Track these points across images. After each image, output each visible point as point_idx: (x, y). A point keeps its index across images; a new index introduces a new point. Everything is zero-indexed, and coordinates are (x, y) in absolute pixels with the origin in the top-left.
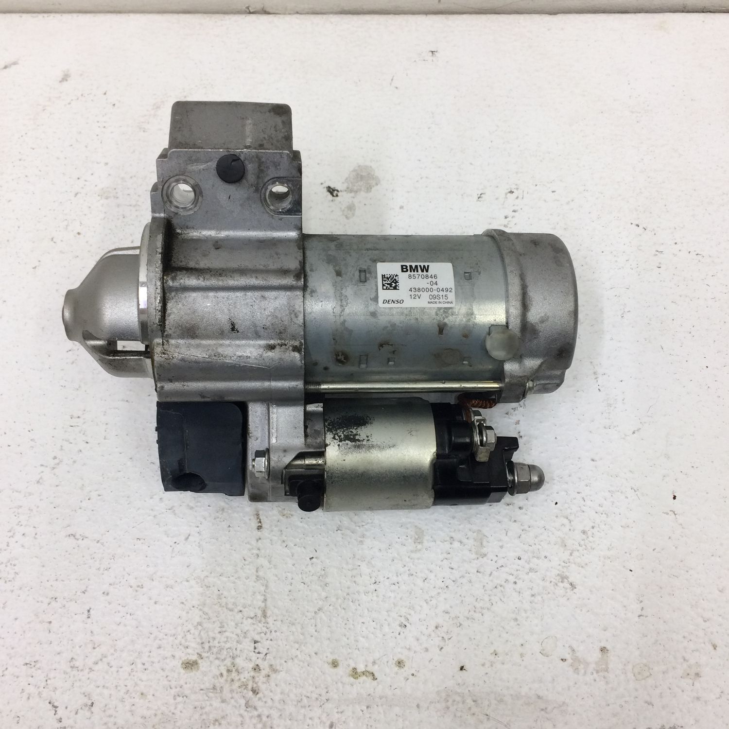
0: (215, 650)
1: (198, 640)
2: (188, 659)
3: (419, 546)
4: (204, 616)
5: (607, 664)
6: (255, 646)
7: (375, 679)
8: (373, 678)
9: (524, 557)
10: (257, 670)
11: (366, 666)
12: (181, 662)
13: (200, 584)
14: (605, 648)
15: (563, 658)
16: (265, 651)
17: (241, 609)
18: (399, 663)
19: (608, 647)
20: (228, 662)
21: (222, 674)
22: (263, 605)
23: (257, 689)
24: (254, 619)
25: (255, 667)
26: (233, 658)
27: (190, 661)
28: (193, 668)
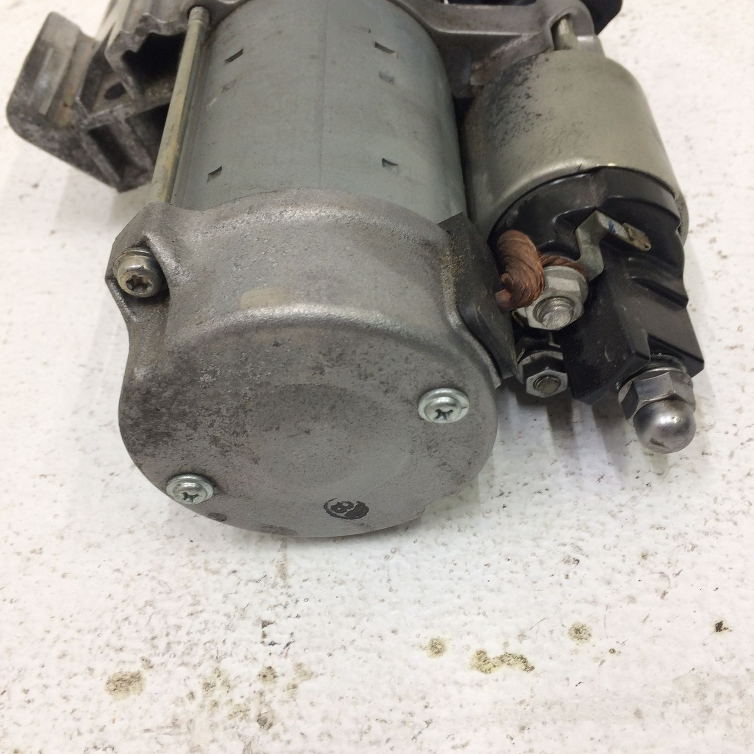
0: (179, 649)
1: (146, 634)
2: (120, 673)
4: (160, 589)
6: (263, 632)
7: (529, 668)
8: (524, 667)
10: (269, 676)
11: (506, 644)
12: (105, 679)
16: (286, 639)
17: (236, 567)
18: (578, 631)
20: (207, 669)
21: (192, 693)
23: (269, 716)
24: (262, 582)
25: (265, 671)
26: (218, 659)
27: (126, 675)
28: (130, 688)
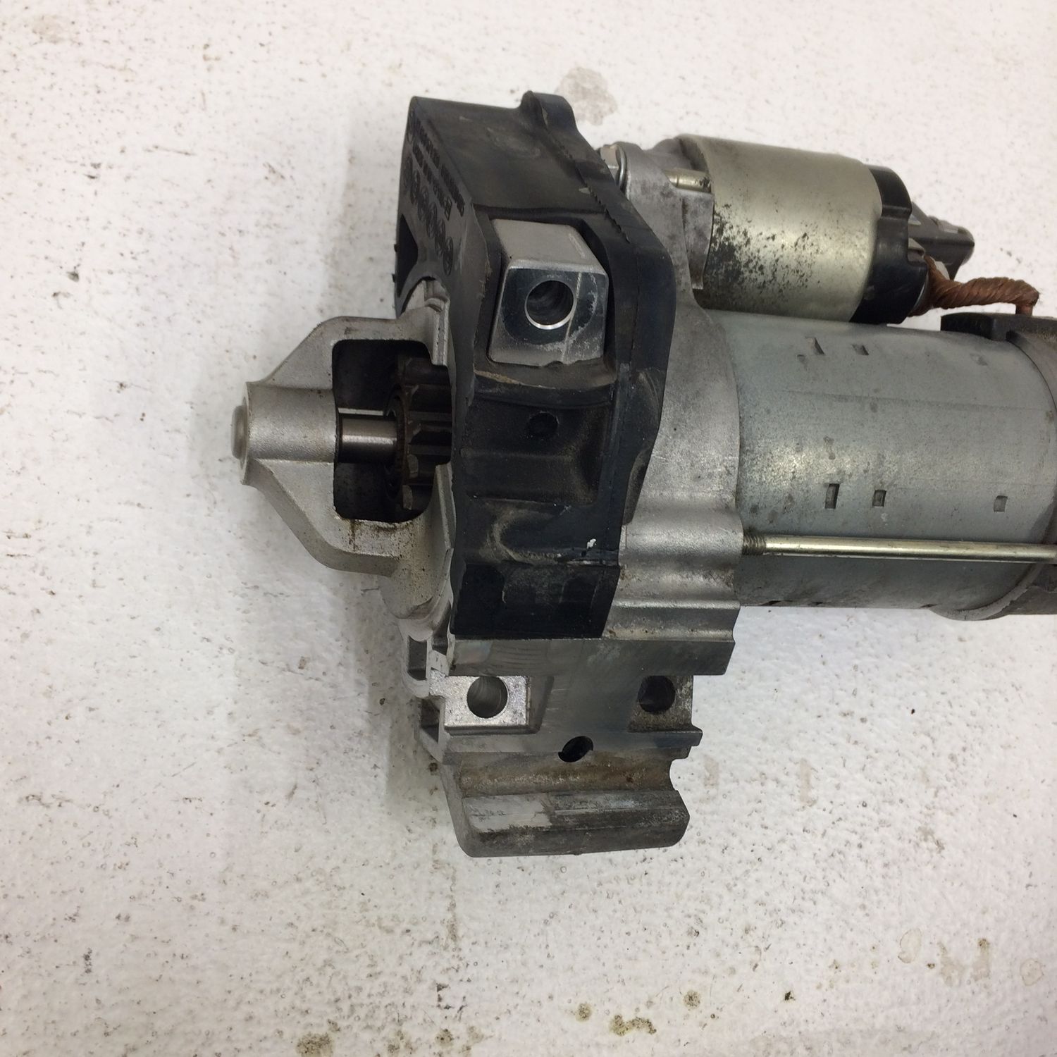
0: (362, 1012)
1: (329, 996)
2: (310, 1035)
3: (713, 791)
4: (337, 948)
5: (988, 965)
6: (439, 995)
8: (649, 1030)
9: (872, 802)
10: (446, 1039)
11: (637, 1010)
12: (296, 1042)
13: (324, 884)
14: (984, 940)
15: (930, 962)
16: (458, 1004)
17: (409, 927)
18: (691, 998)
19: (990, 938)
20: (389, 1032)
21: (379, 1055)
22: (449, 916)
24: (435, 944)
25: (442, 1034)
26: (400, 1023)
27: (315, 1037)
28: (321, 1050)
